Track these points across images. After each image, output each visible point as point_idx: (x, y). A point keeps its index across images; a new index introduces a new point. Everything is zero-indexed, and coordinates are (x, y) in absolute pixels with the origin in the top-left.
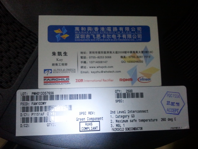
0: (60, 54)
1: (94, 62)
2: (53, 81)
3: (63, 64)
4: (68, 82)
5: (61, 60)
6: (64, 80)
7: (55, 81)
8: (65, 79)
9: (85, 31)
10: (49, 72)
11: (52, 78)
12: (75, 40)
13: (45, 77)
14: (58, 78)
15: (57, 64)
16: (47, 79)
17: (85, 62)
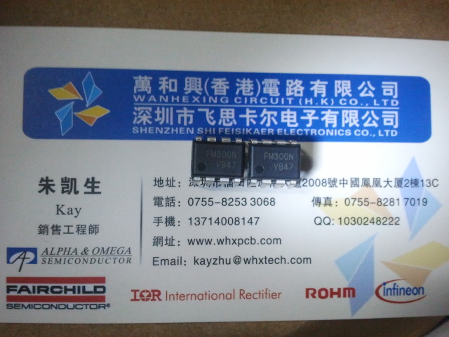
0: (69, 185)
1: (208, 221)
2: (43, 294)
3: (81, 229)
4: (103, 299)
5: (74, 211)
6: (84, 292)
7: (50, 294)
8: (90, 287)
9: (175, 94)
10: (26, 261)
11: (36, 285)
12: (135, 130)
13: (9, 280)
14: (63, 285)
15: (56, 229)
16: (19, 285)
17: (170, 221)
